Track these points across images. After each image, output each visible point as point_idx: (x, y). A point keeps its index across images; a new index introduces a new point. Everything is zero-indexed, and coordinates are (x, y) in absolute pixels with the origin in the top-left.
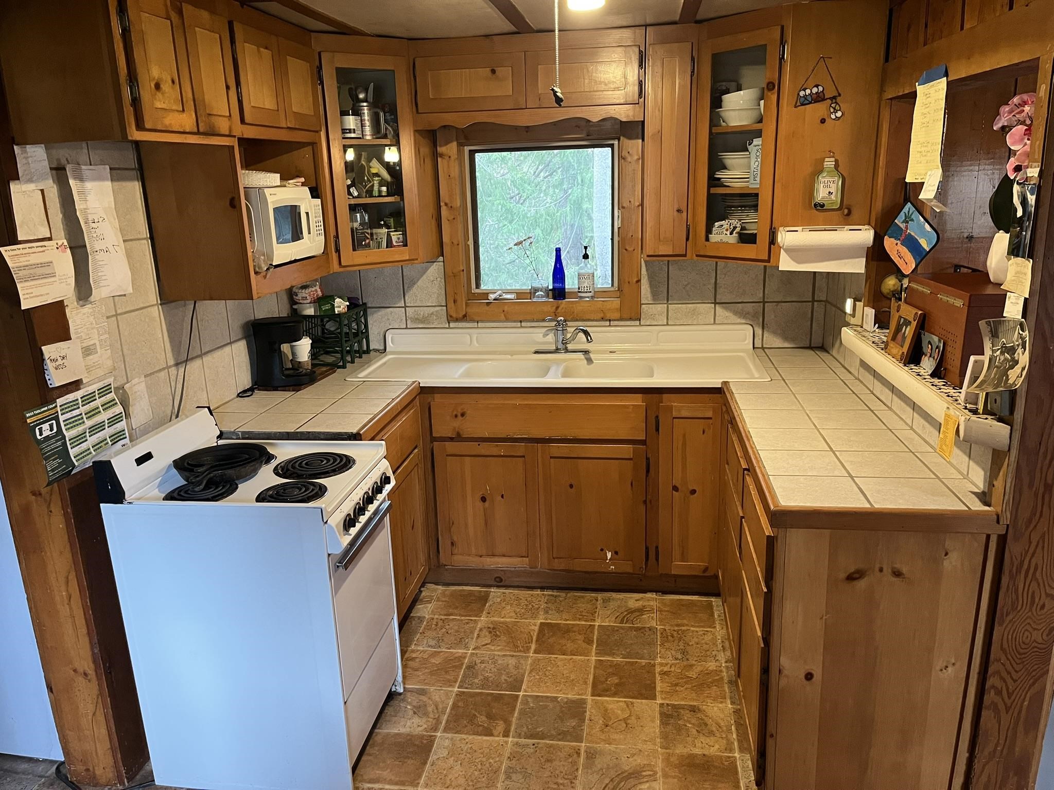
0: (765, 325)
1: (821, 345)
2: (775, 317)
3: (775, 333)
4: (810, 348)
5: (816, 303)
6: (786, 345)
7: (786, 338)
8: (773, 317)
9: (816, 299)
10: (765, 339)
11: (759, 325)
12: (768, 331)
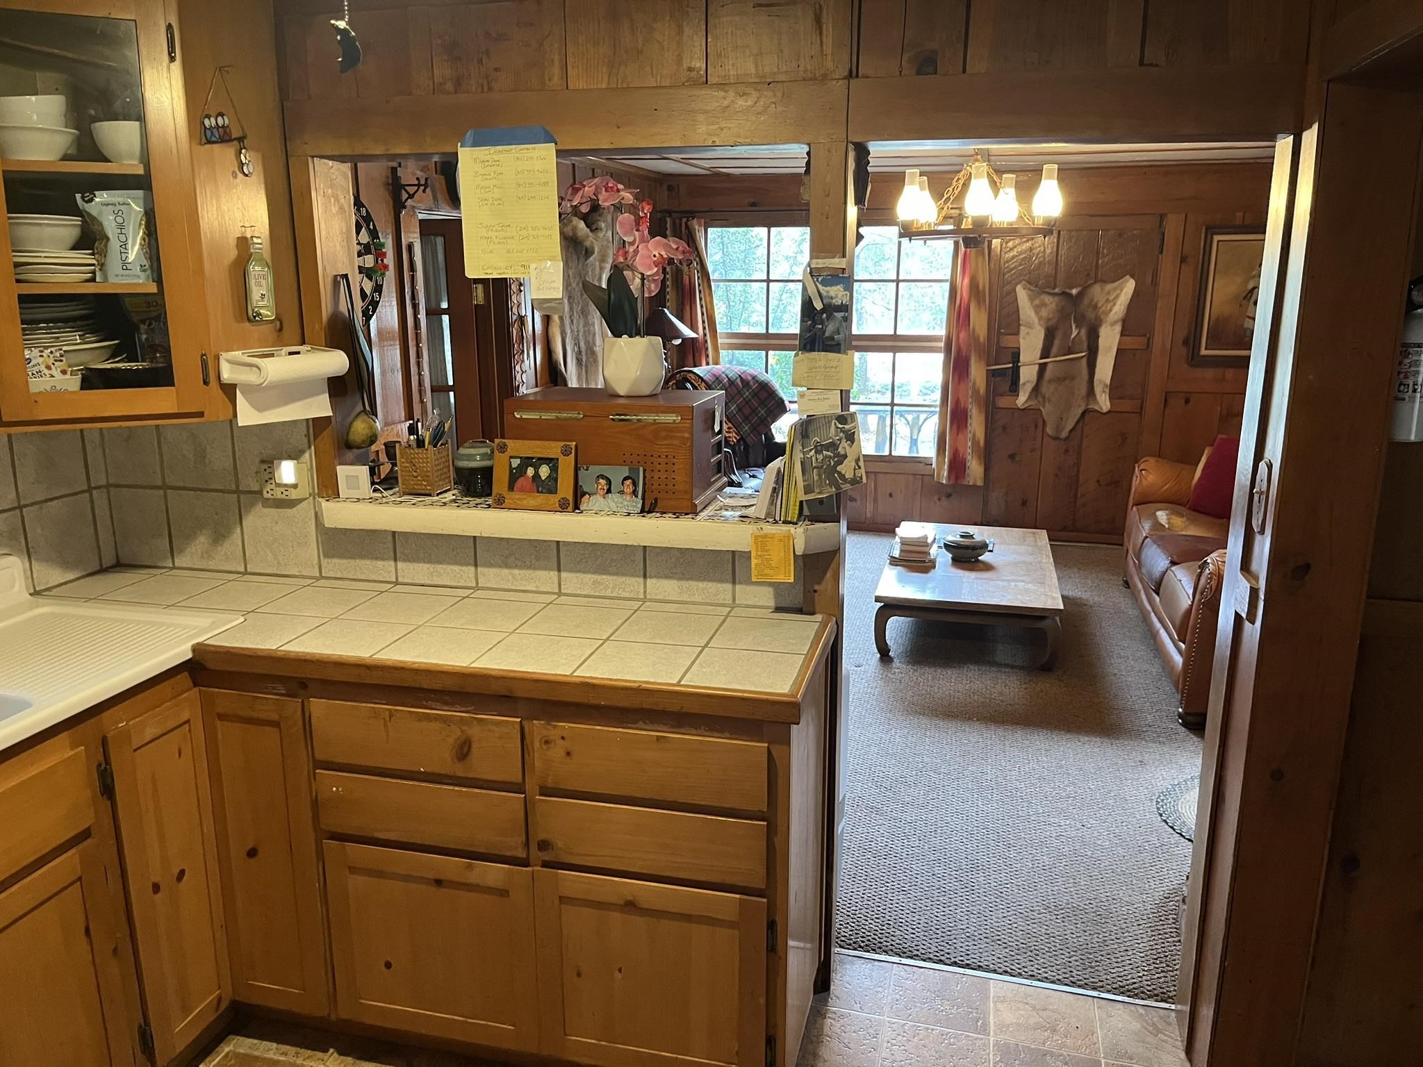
0: (31, 550)
1: (114, 562)
2: (43, 530)
3: (47, 560)
4: (103, 570)
5: (94, 492)
6: (71, 576)
7: (66, 564)
8: (39, 531)
9: (92, 485)
10: (35, 576)
11: (23, 552)
12: (37, 560)
